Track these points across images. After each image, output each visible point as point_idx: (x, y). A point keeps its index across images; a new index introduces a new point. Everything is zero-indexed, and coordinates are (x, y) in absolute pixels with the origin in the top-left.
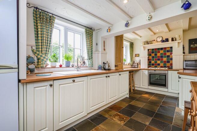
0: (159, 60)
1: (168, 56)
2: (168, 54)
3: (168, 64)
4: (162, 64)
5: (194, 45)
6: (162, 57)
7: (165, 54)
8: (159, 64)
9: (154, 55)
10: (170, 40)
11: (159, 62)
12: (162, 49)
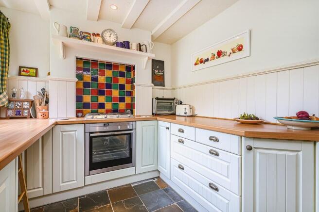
0: (102, 93)
1: (122, 87)
2: (122, 81)
3: (122, 106)
4: (109, 106)
5: (159, 72)
6: (109, 86)
7: (116, 80)
8: (102, 106)
9: (89, 80)
10: (134, 46)
11: (101, 99)
12: (109, 66)
